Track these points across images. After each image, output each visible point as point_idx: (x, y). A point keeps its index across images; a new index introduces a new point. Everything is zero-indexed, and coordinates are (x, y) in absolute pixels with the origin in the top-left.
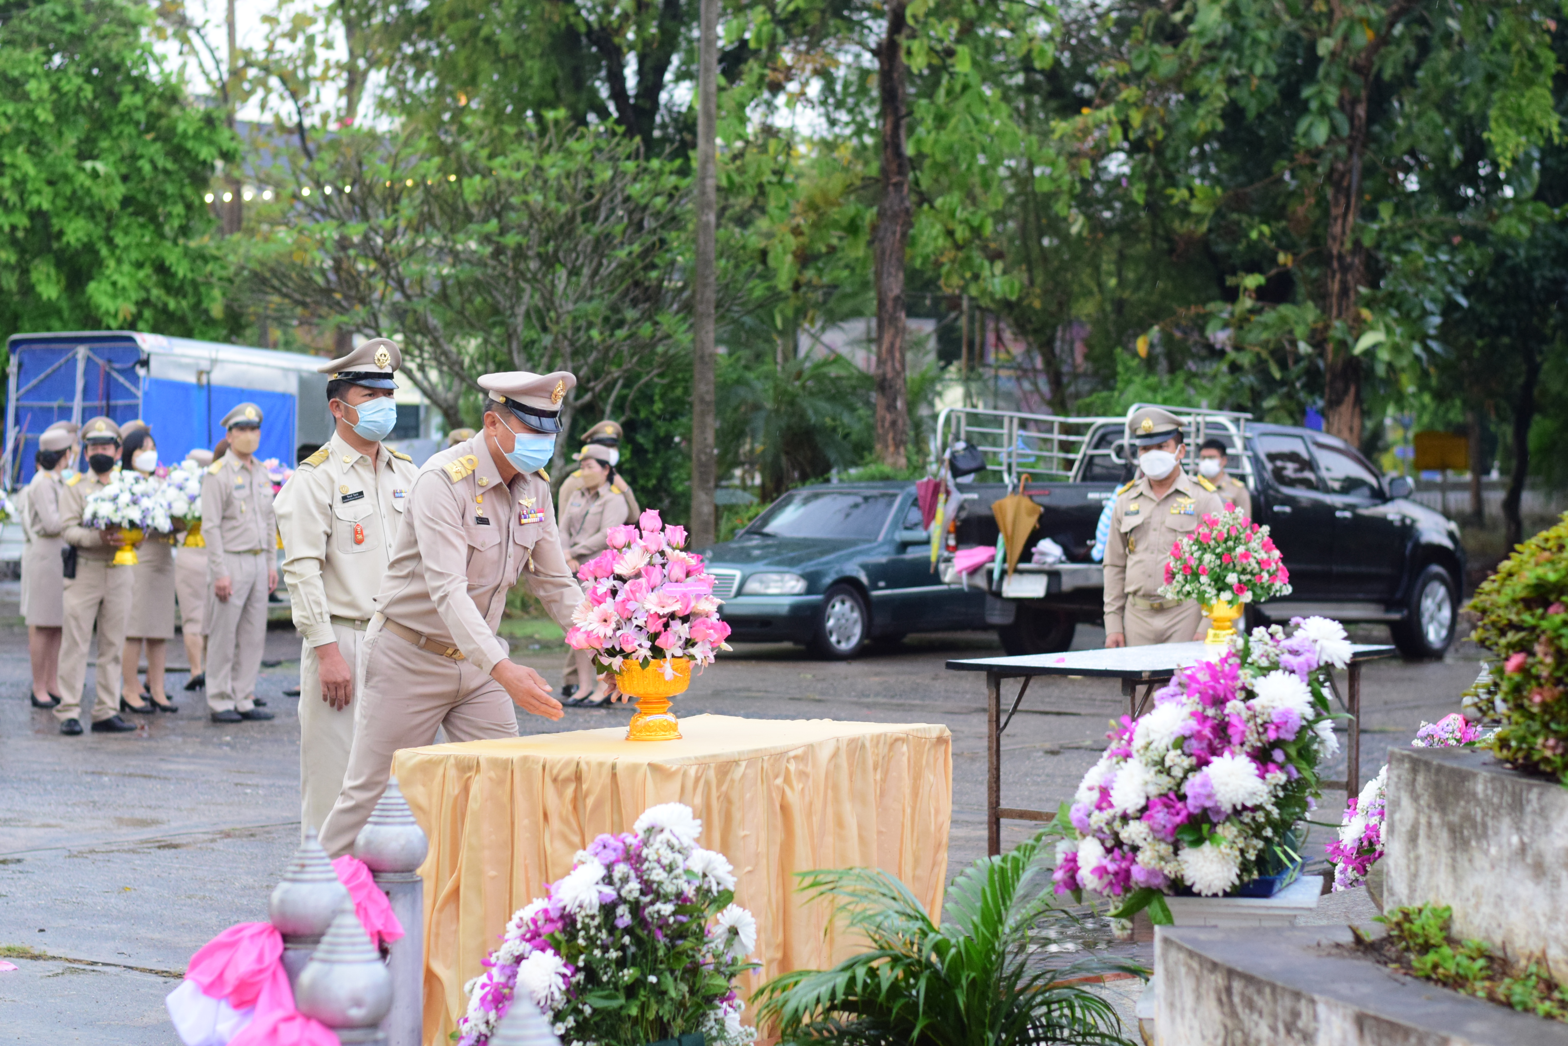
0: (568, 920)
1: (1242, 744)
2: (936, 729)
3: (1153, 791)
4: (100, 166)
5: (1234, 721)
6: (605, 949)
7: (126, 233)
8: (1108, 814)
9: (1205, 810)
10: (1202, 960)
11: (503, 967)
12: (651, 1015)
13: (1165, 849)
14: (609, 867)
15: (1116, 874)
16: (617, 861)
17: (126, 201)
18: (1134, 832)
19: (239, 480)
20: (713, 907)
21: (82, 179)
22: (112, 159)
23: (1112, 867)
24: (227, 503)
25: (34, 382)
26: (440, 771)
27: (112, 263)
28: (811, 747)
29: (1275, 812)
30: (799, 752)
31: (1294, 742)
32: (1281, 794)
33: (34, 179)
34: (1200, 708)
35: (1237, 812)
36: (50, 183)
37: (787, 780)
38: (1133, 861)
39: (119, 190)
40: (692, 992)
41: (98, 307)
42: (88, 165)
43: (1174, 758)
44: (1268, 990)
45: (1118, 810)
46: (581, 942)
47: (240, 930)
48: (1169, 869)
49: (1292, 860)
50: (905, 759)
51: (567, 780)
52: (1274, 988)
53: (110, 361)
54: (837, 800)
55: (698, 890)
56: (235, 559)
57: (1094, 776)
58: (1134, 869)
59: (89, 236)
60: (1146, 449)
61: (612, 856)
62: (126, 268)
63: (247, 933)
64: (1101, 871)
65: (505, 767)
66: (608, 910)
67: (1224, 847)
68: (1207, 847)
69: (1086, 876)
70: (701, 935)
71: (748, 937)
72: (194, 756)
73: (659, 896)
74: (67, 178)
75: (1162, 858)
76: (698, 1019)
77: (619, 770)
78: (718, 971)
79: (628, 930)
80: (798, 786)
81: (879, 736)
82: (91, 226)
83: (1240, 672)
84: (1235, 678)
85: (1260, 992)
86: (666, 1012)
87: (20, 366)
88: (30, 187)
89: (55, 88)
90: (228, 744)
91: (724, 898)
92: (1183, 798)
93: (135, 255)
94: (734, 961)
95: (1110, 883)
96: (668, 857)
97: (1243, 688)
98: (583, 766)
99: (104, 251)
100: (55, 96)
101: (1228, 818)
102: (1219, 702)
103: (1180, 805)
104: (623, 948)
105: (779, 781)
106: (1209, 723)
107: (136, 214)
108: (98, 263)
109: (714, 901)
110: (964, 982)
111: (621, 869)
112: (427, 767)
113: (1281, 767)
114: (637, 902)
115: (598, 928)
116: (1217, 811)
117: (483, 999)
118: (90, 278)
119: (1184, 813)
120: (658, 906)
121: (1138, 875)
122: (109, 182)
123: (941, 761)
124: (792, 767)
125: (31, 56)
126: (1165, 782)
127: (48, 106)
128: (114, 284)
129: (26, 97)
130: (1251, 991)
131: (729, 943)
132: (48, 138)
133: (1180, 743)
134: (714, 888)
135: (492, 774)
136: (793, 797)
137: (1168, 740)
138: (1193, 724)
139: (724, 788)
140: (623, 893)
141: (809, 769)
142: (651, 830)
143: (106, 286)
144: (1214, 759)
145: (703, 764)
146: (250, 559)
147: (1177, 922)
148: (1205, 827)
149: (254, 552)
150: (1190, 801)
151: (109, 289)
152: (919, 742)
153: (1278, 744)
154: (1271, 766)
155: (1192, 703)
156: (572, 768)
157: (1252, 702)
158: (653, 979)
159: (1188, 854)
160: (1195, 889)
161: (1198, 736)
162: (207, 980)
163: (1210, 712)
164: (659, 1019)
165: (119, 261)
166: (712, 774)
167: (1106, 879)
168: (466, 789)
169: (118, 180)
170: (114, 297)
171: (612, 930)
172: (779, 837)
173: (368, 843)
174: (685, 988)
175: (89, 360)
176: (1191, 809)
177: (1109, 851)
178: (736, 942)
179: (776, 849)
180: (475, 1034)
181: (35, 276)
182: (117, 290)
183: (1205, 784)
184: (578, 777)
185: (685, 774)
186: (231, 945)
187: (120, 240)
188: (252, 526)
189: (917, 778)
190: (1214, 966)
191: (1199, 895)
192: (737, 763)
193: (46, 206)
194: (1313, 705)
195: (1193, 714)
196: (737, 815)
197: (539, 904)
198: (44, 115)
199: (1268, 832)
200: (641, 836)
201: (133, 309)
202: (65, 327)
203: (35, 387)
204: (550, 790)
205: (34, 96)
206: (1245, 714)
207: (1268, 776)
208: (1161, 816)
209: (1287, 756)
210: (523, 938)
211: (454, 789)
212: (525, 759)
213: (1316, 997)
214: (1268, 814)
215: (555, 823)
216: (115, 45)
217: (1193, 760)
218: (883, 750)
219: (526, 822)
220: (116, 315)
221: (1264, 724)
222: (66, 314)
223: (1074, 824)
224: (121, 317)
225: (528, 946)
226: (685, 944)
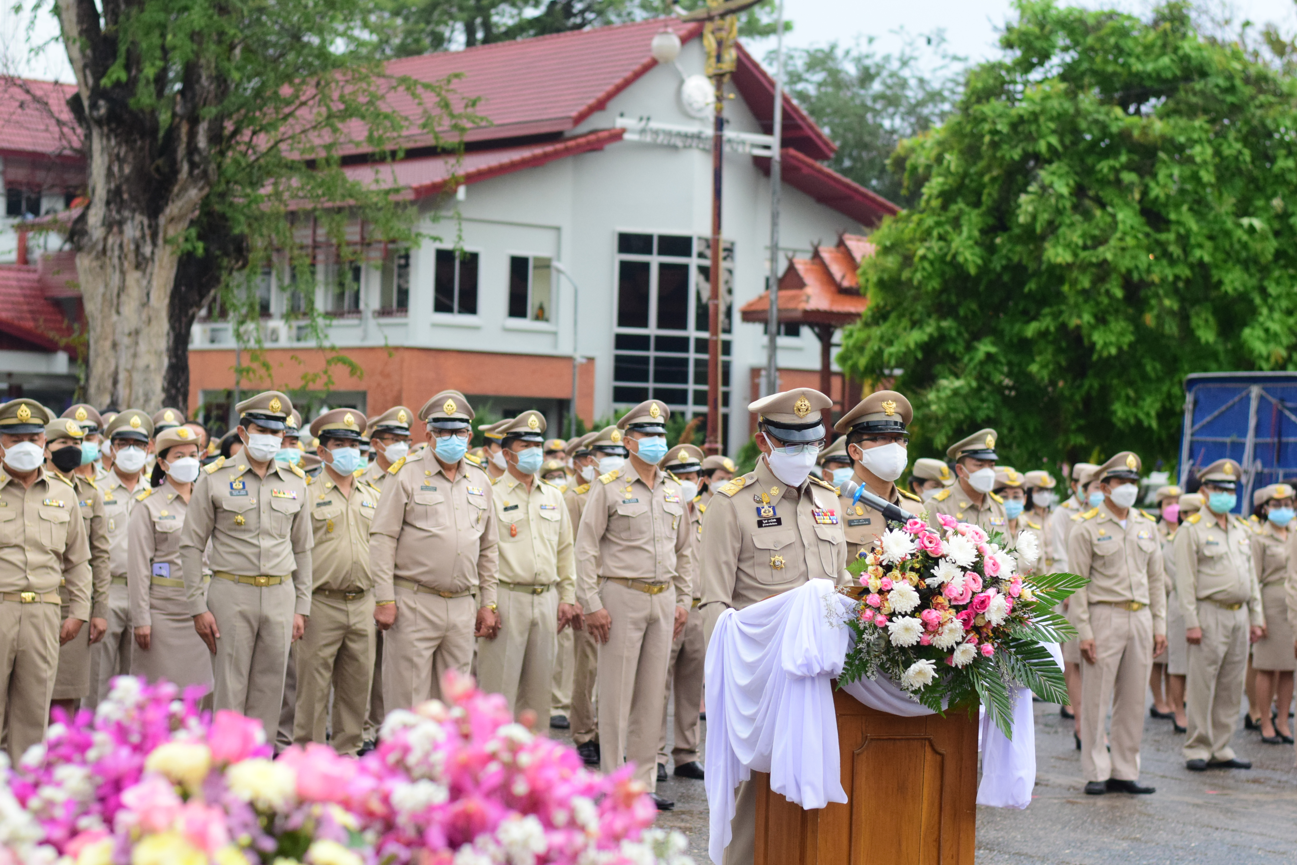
4: (1257, 223)
7: (1278, 282)
17: (1279, 254)
21: (1240, 234)
22: (1266, 216)
25: (1208, 418)
27: (1265, 311)
33: (1197, 234)
36: (1211, 238)
39: (1272, 245)
41: (1251, 351)
42: (1245, 221)
53: (1282, 400)
59: (1244, 285)
62: (1277, 315)
74: (1227, 234)
82: (1246, 277)
87: (1196, 403)
88: (1193, 241)
89: (1217, 153)
93: (1284, 304)
99: (1258, 300)
100: (1217, 160)
107: (1285, 267)
108: (1253, 311)
118: (1244, 324)
122: (1264, 237)
125: (1197, 123)
127: (1211, 168)
128: (1267, 330)
129: (1190, 160)
132: (1210, 198)
143: (1260, 332)
151: (1262, 334)
165: (1271, 309)
169: (1271, 236)
170: (1266, 342)
181: (1195, 321)
182: (1270, 336)
187: (1273, 289)
193: (1207, 258)
198: (1207, 176)
201: (1283, 353)
202: (1220, 369)
205: (1198, 159)
216: (1272, 113)
220: (1268, 359)
222: (1222, 357)
224: (1273, 360)
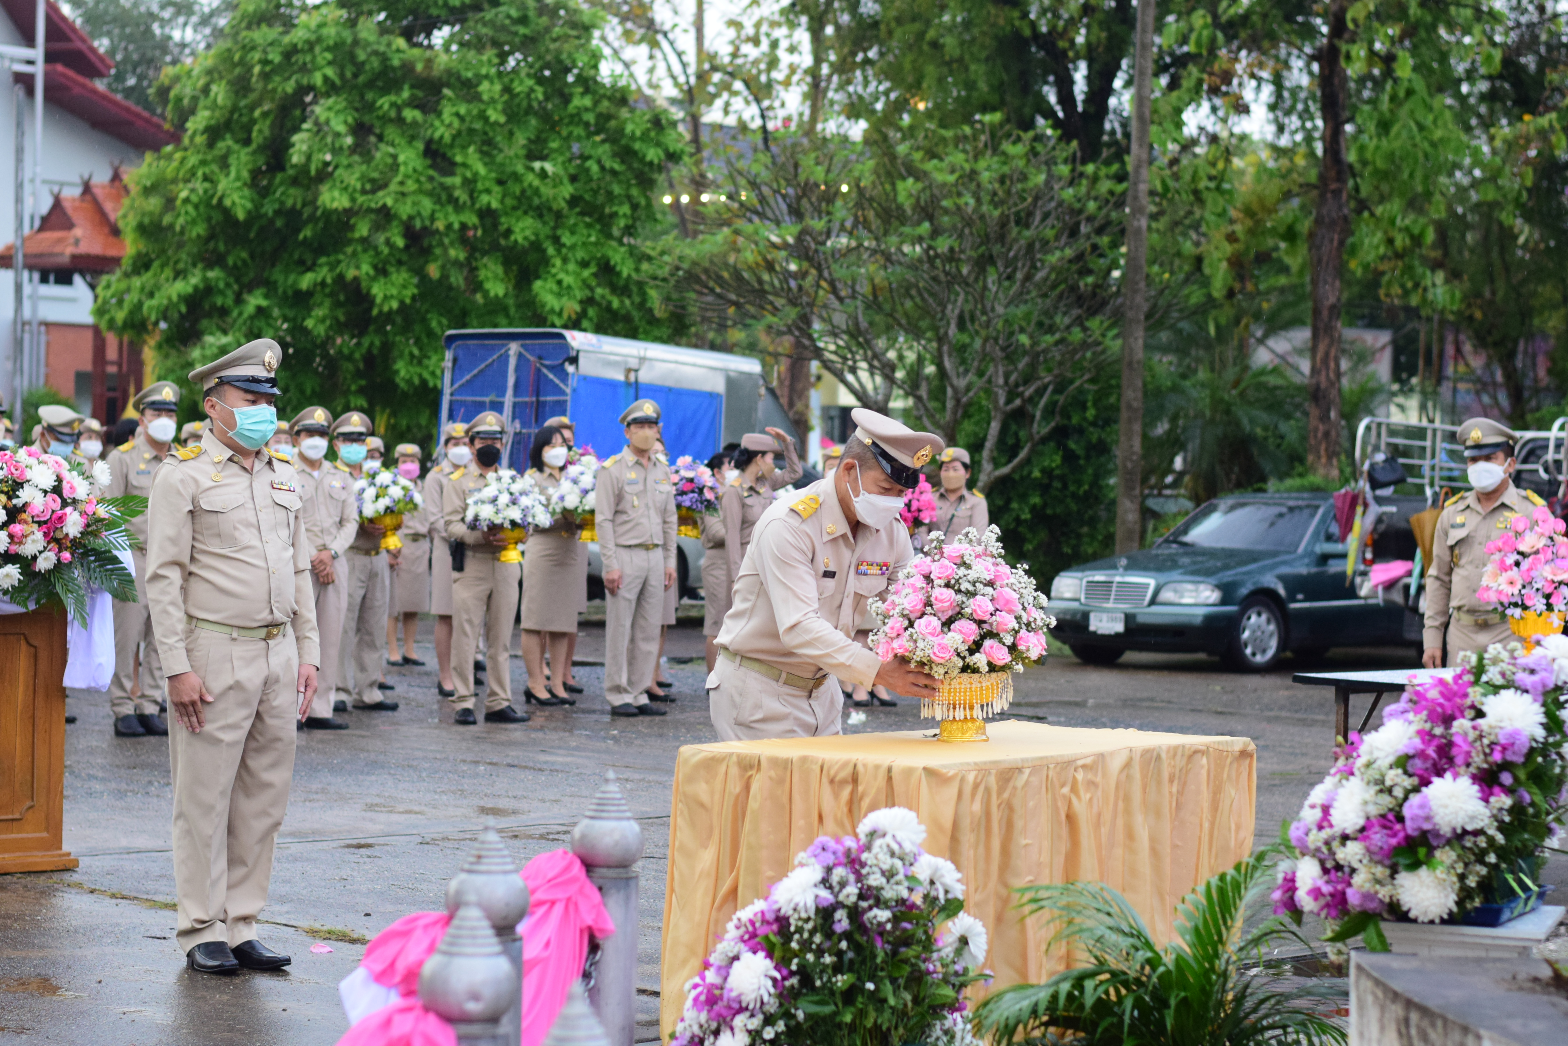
0: (782, 921)
1: (1468, 765)
2: (1239, 743)
3: (1374, 811)
4: (548, 167)
5: (1457, 740)
6: (820, 952)
7: (573, 233)
8: (1326, 833)
9: (1424, 833)
10: (1386, 989)
11: (719, 968)
12: (869, 1023)
13: (1381, 871)
14: (829, 870)
15: (1332, 895)
16: (835, 865)
17: (574, 201)
18: (1351, 853)
19: (632, 475)
20: (943, 915)
21: (531, 179)
22: (560, 159)
23: (1326, 889)
24: (619, 498)
25: (468, 377)
26: (723, 769)
27: (558, 262)
28: (1101, 757)
29: (1500, 838)
30: (1088, 761)
31: (1524, 764)
32: (1507, 819)
33: (485, 178)
34: (1428, 726)
35: (1459, 836)
36: (500, 182)
37: (1074, 789)
38: (1349, 885)
39: (567, 190)
40: (916, 1001)
41: (543, 306)
42: (537, 165)
43: (1395, 776)
44: (1439, 1023)
45: (1337, 830)
46: (794, 945)
47: (415, 919)
48: (1384, 893)
49: (1525, 888)
50: (1204, 772)
51: (843, 782)
52: (1445, 1021)
53: (540, 358)
54: (1128, 812)
55: (926, 897)
56: (625, 554)
57: (1318, 795)
58: (1349, 891)
59: (537, 235)
60: (1474, 460)
61: (830, 859)
62: (571, 267)
63: (422, 922)
64: (1316, 893)
65: (785, 765)
66: (825, 914)
67: (1440, 872)
68: (1423, 871)
69: (1302, 897)
70: (928, 944)
71: (979, 947)
72: (576, 748)
73: (879, 903)
74: (516, 177)
75: (1378, 882)
76: (924, 1028)
77: (894, 774)
78: (946, 981)
79: (847, 935)
80: (1086, 796)
81: (1176, 748)
82: (539, 225)
83: (1470, 690)
84: (1466, 695)
85: (1433, 1025)
86: (885, 1020)
87: (455, 361)
88: (480, 186)
89: (507, 89)
90: (614, 738)
91: (953, 907)
92: (1400, 819)
93: (580, 254)
94: (966, 970)
95: (1327, 905)
96: (887, 862)
97: (1473, 707)
98: (860, 768)
99: (551, 251)
100: (506, 97)
101: (1449, 842)
102: (1448, 720)
103: (1398, 827)
104: (840, 954)
105: (1066, 790)
106: (1436, 742)
107: (582, 214)
108: (545, 261)
109: (943, 909)
110: (1173, 1002)
111: (839, 873)
112: (710, 764)
113: (1509, 791)
114: (856, 905)
115: (812, 933)
116: (1436, 834)
117: (696, 999)
118: (538, 277)
119: (1401, 835)
120: (875, 911)
121: (1353, 898)
122: (557, 182)
123: (1245, 775)
124: (1080, 776)
125: (485, 58)
126: (1386, 801)
127: (500, 107)
128: (559, 282)
129: (477, 97)
130: (1425, 1023)
131: (959, 952)
132: (499, 138)
133: (1403, 762)
134: (941, 896)
135: (772, 773)
136: (1080, 808)
137: (1391, 759)
138: (1417, 742)
139: (1006, 795)
140: (841, 897)
141: (1098, 779)
142: (873, 834)
143: (551, 285)
144: (1436, 780)
145: (983, 770)
146: (641, 554)
147: (1394, 948)
148: (1422, 852)
149: (645, 547)
150: (1408, 823)
151: (555, 287)
152: (1221, 754)
153: (1507, 766)
154: (1496, 789)
155: (1419, 721)
156: (850, 769)
157: (1480, 721)
158: (870, 986)
159: (1404, 878)
160: (1412, 915)
161: (1421, 754)
162: (379, 967)
163: (1438, 731)
164: (877, 1027)
165: (565, 260)
166: (992, 781)
167: (1322, 901)
168: (747, 787)
169: (566, 180)
170: (559, 295)
171: (829, 934)
172: (1064, 846)
173: (583, 836)
174: (908, 997)
175: (520, 356)
176: (1410, 831)
177: (1325, 871)
178: (966, 954)
179: (1060, 860)
180: (688, 1034)
181: (482, 274)
182: (562, 289)
183: (1423, 806)
184: (855, 779)
185: (963, 780)
186: (404, 934)
187: (567, 239)
188: (644, 521)
189: (1217, 792)
190: (1396, 996)
191: (1415, 921)
192: (1020, 770)
193: (495, 205)
194: (1545, 726)
195: (1420, 733)
196: (1019, 824)
197: (760, 905)
198: (494, 115)
199: (1492, 858)
200: (863, 839)
201: (578, 308)
202: (510, 325)
203: (469, 382)
204: (827, 790)
205: (485, 97)
206: (1472, 735)
207: (1492, 799)
208: (1378, 838)
209: (1516, 779)
210: (742, 939)
211: (735, 787)
212: (804, 759)
213: (1482, 1032)
214: (1491, 840)
215: (830, 824)
216: (566, 46)
217: (1415, 781)
218: (1180, 762)
219: (802, 823)
220: (560, 314)
221: (1492, 744)
222: (512, 311)
223: (1293, 843)
224: (565, 315)
225: (742, 946)
226: (909, 952)
